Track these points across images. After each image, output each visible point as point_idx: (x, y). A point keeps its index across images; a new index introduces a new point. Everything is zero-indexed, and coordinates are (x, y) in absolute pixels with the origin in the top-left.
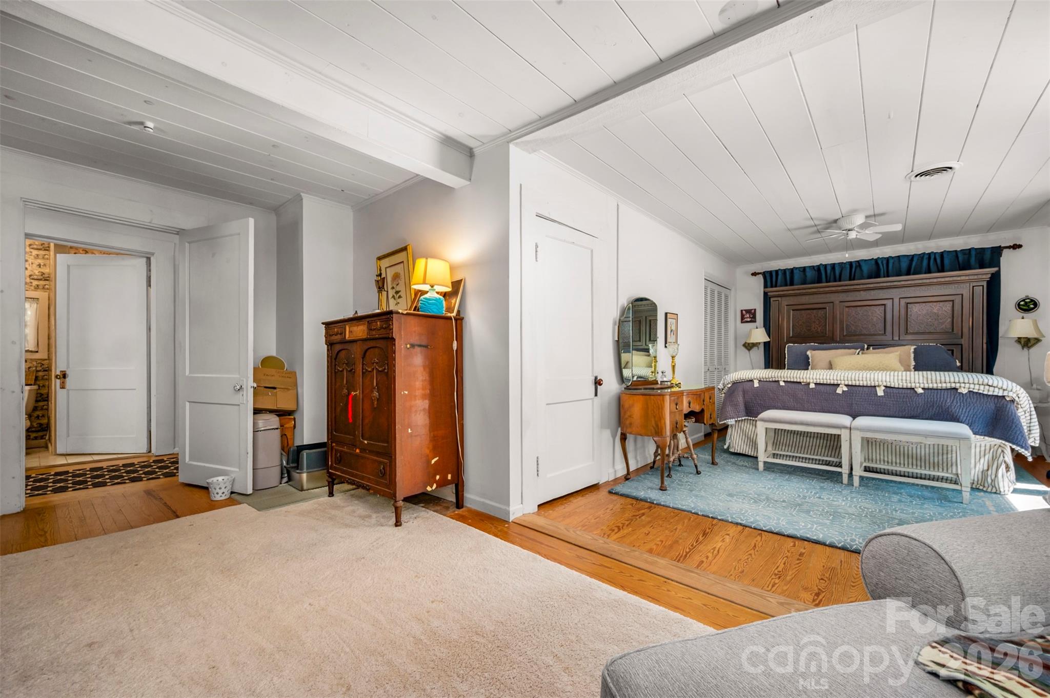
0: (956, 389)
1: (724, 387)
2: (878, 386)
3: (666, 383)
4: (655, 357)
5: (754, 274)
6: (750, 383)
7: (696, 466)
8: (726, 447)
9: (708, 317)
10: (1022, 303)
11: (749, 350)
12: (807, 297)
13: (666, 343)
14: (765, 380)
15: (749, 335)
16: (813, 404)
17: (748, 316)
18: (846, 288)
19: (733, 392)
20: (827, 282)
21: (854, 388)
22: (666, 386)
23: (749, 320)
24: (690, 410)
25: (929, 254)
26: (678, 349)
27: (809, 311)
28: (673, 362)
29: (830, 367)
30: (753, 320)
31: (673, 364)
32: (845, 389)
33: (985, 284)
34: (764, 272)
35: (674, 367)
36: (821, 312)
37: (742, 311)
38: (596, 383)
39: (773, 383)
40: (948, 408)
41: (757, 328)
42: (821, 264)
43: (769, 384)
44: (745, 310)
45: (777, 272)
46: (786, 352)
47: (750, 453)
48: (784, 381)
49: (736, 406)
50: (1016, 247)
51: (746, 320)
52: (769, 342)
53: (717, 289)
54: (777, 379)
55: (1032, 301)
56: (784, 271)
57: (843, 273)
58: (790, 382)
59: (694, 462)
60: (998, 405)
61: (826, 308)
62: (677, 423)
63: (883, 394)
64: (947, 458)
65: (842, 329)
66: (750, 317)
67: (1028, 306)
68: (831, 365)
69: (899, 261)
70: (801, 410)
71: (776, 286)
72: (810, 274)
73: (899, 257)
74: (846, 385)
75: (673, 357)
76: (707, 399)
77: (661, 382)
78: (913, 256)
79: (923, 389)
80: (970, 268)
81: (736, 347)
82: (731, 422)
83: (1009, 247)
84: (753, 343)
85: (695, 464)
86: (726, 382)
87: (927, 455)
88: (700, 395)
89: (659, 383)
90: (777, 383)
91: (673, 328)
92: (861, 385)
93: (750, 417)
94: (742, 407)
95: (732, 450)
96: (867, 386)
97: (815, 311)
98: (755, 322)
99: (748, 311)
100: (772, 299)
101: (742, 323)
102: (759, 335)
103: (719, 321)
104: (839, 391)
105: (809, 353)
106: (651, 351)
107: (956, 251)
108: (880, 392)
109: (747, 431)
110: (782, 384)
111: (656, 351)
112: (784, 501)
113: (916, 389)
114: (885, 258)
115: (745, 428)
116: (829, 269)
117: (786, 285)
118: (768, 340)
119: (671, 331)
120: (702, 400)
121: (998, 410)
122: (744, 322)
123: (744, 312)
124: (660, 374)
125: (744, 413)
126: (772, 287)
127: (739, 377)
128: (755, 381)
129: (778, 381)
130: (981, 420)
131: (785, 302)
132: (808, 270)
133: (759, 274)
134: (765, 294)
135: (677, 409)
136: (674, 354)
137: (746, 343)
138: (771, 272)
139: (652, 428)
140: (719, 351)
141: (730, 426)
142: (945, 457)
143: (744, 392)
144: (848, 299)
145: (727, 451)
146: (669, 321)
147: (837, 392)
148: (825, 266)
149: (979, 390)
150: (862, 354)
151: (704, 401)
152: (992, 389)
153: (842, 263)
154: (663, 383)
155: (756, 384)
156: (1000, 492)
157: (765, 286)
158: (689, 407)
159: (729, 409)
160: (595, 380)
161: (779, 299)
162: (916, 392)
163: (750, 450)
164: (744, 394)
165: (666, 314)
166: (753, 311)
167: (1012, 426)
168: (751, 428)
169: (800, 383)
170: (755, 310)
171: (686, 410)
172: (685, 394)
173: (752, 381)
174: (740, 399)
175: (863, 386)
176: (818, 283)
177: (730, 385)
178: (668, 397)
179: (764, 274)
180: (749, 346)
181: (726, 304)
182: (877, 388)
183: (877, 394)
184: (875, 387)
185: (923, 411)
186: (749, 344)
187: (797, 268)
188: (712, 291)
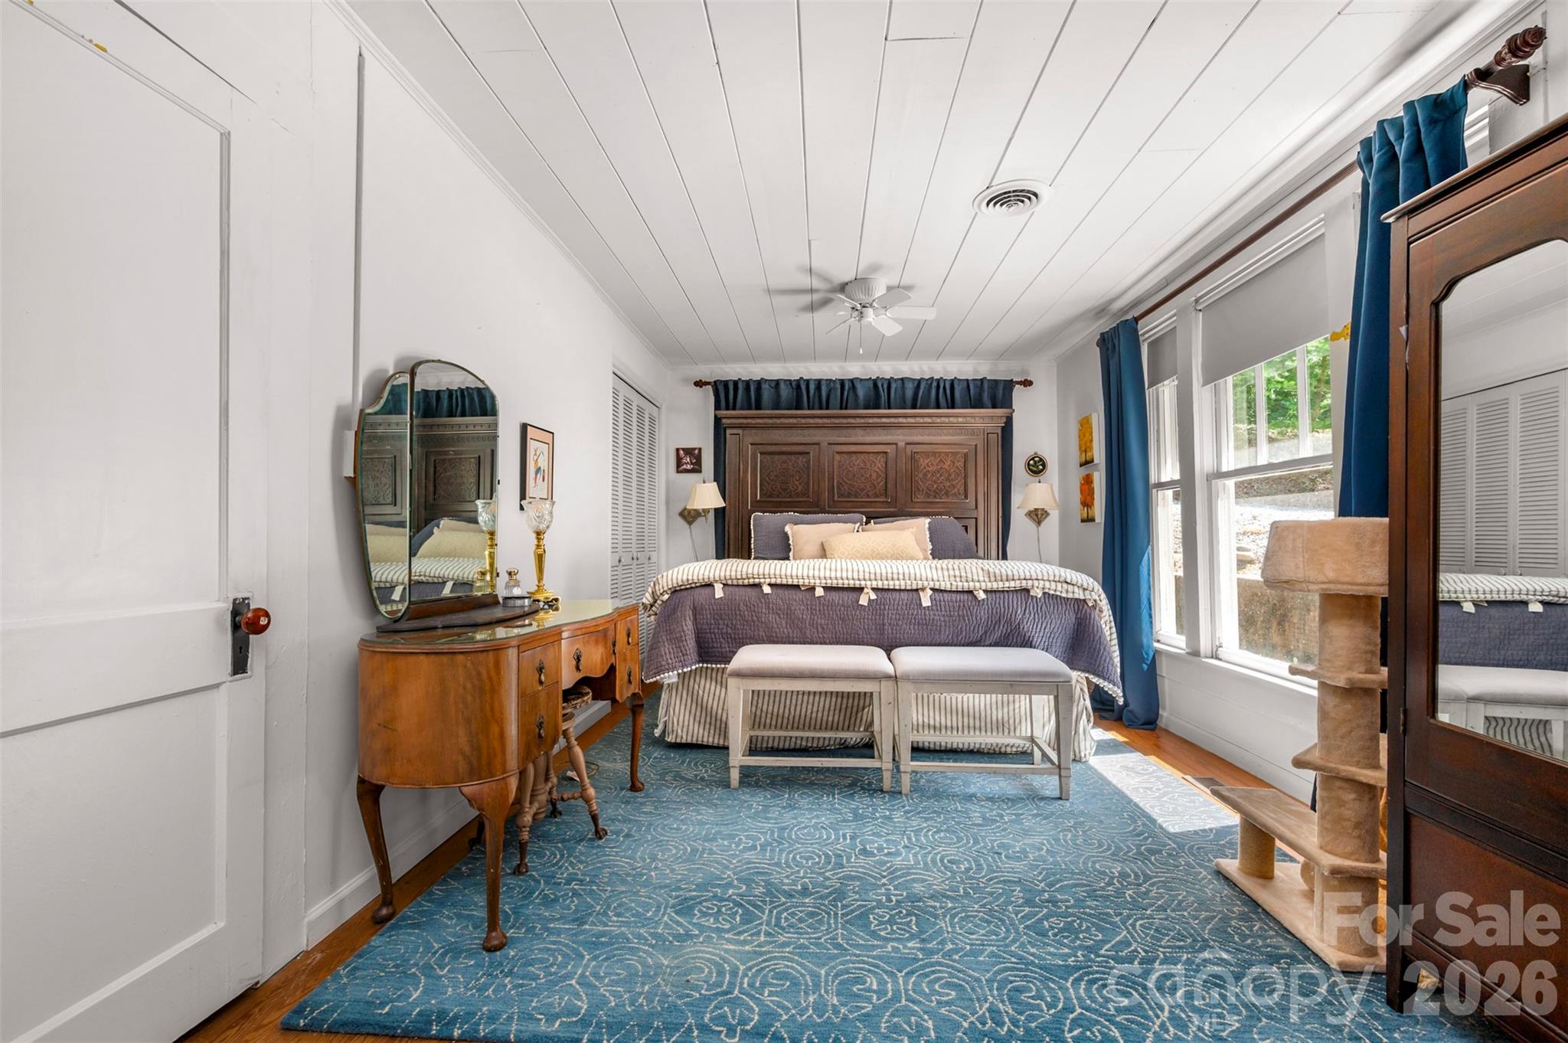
0: (1027, 591)
1: (655, 602)
2: (923, 589)
3: (519, 602)
4: (492, 534)
5: (699, 384)
6: (707, 590)
7: (595, 818)
8: (657, 732)
9: (621, 454)
10: (1032, 462)
11: (690, 523)
12: (782, 432)
13: (523, 496)
14: (735, 582)
15: (689, 495)
16: (820, 629)
17: (688, 460)
18: (837, 421)
19: (674, 611)
20: (809, 409)
21: (886, 595)
22: (519, 612)
23: (689, 467)
24: (580, 676)
25: (938, 381)
26: (551, 513)
27: (784, 457)
28: (538, 546)
29: (823, 553)
30: (697, 469)
31: (540, 551)
32: (873, 596)
33: (999, 432)
34: (715, 382)
35: (540, 559)
36: (801, 459)
37: (678, 450)
38: (236, 627)
39: (749, 590)
40: (1019, 624)
41: (704, 482)
42: (801, 378)
43: (743, 590)
44: (683, 449)
45: (736, 383)
46: (752, 527)
47: (705, 739)
48: (770, 585)
49: (678, 641)
50: (1027, 383)
51: (684, 467)
52: (724, 508)
53: (636, 400)
54: (757, 581)
55: (1041, 460)
56: (747, 383)
57: (831, 397)
58: (782, 586)
59: (590, 806)
60: (1079, 616)
61: (808, 453)
62: (540, 725)
63: (929, 604)
64: (1014, 710)
65: (831, 491)
66: (692, 463)
67: (1037, 467)
68: (824, 550)
69: (903, 383)
70: (801, 643)
71: (734, 408)
72: (785, 392)
73: (902, 379)
74: (873, 589)
75: (539, 534)
76: (621, 637)
77: (506, 599)
78: (920, 381)
79: (986, 591)
80: (982, 407)
81: (668, 516)
82: (670, 678)
83: (1020, 383)
84: (696, 510)
85: (591, 812)
86: (659, 590)
87: (988, 707)
88: (605, 632)
89: (501, 601)
90: (758, 590)
91: (543, 463)
92: (897, 587)
93: (707, 662)
94: (691, 644)
95: (670, 739)
96: (905, 590)
97: (793, 457)
98: (700, 471)
99: (689, 451)
100: (728, 432)
101: (678, 472)
102: (707, 496)
103: (640, 465)
104: (863, 601)
105: (787, 529)
106: (483, 517)
107: (967, 380)
108: (926, 602)
109: (701, 692)
110: (767, 589)
111: (494, 518)
112: (805, 891)
113: (975, 593)
114: (886, 380)
115: (696, 687)
116: (812, 387)
117: (750, 408)
118: (721, 504)
119: (538, 470)
120: (610, 643)
121: (1079, 624)
122: (681, 472)
123: (682, 452)
124: (504, 578)
125: (694, 656)
126: (727, 408)
127: (685, 578)
128: (715, 585)
129: (758, 586)
130: (1059, 641)
131: (750, 437)
132: (782, 386)
133: (708, 383)
134: (717, 420)
135: (541, 683)
136: (542, 527)
137: (685, 509)
138: (726, 383)
139: (460, 758)
140: (641, 525)
141: (665, 687)
142: (1011, 708)
143: (696, 611)
144: (842, 440)
145: (661, 742)
146: (532, 445)
147: (860, 603)
148: (808, 382)
149: (1055, 591)
150: (863, 531)
151: (614, 645)
152: (1070, 588)
153: (831, 380)
154: (511, 603)
155: (719, 592)
156: (1081, 758)
157: (717, 407)
158: (578, 668)
159: (666, 650)
160: (235, 613)
161: (740, 431)
162: (976, 597)
163: (706, 734)
164: (695, 615)
165: (524, 427)
166: (697, 451)
167: (1100, 649)
168: (713, 688)
169: (798, 586)
170: (700, 449)
171: (568, 679)
172: (565, 635)
173: (709, 585)
174: (688, 627)
175: (900, 590)
176: (797, 408)
177: (666, 597)
178: (512, 653)
179: (716, 385)
180: (690, 516)
181: (652, 434)
182: (921, 594)
183: (921, 605)
184: (917, 590)
185: (986, 632)
186: (689, 511)
187: (766, 380)
188: (628, 403)
